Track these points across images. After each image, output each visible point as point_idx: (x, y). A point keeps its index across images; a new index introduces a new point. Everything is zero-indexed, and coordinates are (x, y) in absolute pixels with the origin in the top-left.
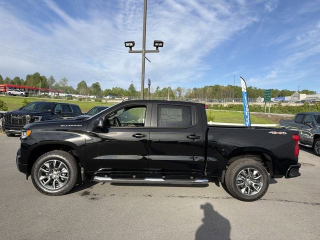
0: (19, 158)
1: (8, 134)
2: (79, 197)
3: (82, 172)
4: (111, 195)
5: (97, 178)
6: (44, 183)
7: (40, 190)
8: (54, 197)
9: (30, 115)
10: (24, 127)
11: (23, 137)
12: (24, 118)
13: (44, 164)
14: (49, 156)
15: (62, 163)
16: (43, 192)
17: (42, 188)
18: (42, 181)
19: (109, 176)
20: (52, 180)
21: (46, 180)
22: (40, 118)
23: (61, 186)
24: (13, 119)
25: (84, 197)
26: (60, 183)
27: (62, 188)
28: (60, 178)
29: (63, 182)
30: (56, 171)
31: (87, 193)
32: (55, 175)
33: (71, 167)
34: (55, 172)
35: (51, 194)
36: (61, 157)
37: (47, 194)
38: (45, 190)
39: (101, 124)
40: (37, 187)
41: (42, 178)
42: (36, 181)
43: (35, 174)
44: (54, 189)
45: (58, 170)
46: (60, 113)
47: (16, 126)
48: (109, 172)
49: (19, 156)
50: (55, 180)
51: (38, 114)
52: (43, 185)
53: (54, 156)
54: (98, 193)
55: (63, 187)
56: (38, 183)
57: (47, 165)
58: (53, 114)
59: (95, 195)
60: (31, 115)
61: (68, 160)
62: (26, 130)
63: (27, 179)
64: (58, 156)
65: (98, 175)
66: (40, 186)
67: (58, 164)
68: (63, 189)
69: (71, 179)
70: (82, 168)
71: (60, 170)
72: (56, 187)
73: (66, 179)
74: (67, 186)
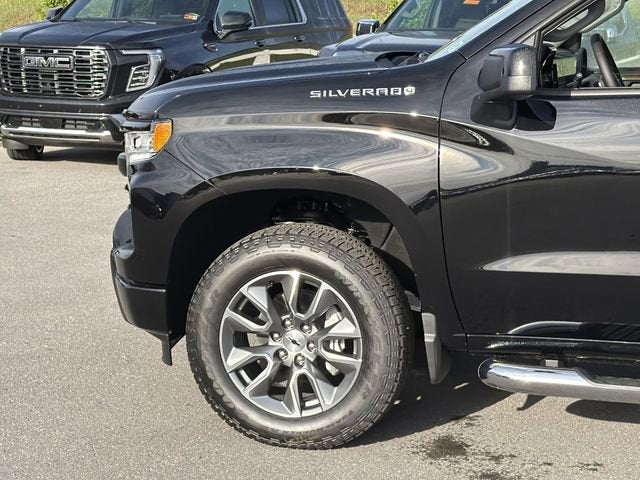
0: (128, 263)
1: (15, 144)
2: (417, 460)
3: (429, 338)
4: (584, 466)
5: (502, 372)
6: (245, 384)
7: (229, 414)
8: (299, 454)
9: (109, 49)
10: (132, 109)
11: (135, 158)
12: (82, 65)
13: (244, 290)
14: (265, 252)
15: (325, 286)
16: (244, 427)
17: (239, 406)
18: (237, 371)
19: (566, 364)
20: (284, 371)
21: (254, 368)
22: (155, 58)
23: (328, 403)
24: (32, 72)
25: (443, 463)
26: (319, 385)
27: (331, 411)
28: (320, 362)
29: (335, 381)
30: (300, 325)
31: (450, 448)
32: (295, 345)
33: (371, 311)
34: (294, 334)
35: (282, 440)
36: (321, 258)
37: (266, 436)
38: (254, 417)
39: (521, 79)
40: (215, 400)
41: (237, 357)
42: (212, 372)
43: (204, 338)
44: (296, 414)
45: (308, 322)
46: (245, 27)
47: (47, 108)
48: (572, 342)
49: (125, 253)
50: (296, 372)
51: (144, 41)
52: (246, 392)
53: (286, 250)
54: (508, 450)
55: (337, 407)
56: (219, 383)
57: (258, 296)
58: (210, 36)
59: (497, 459)
60: (114, 46)
61: (353, 272)
62: (147, 122)
63: (168, 360)
64: (304, 252)
65: (511, 356)
66: (229, 397)
67: (307, 291)
68: (337, 416)
69: (377, 369)
70: (428, 319)
71: (319, 322)
72: (303, 408)
73: (350, 369)
74: (357, 403)
